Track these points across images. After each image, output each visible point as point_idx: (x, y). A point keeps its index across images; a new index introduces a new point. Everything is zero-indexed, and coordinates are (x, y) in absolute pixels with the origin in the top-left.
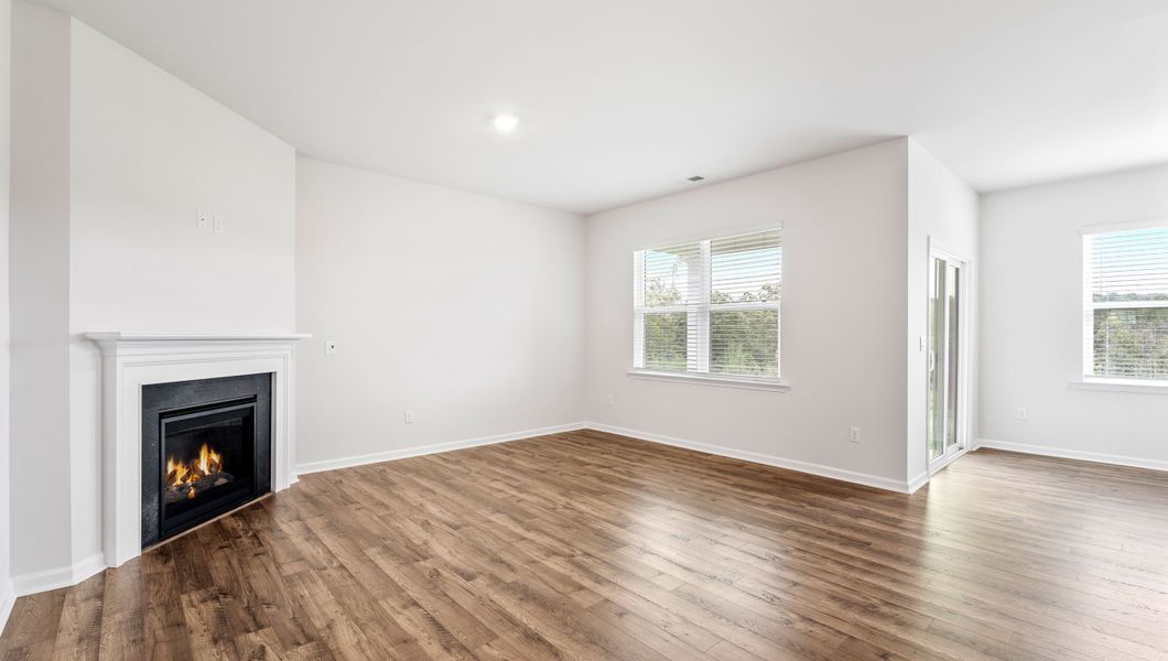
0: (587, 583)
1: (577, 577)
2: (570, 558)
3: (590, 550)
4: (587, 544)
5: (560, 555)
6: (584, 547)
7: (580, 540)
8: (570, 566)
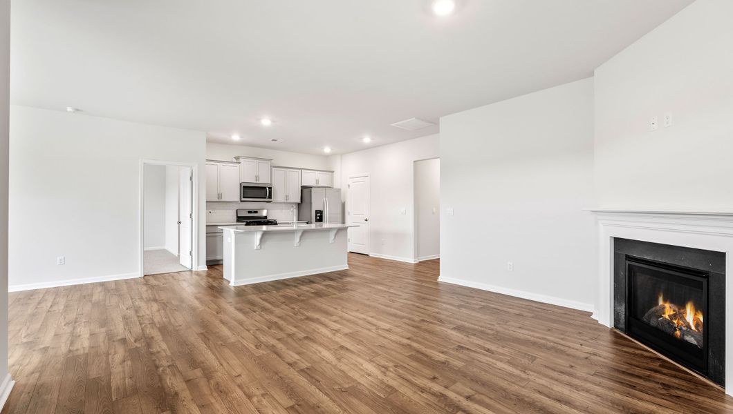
0: (369, 319)
1: (374, 321)
2: (378, 328)
3: (367, 332)
4: (369, 336)
5: (383, 329)
6: (371, 334)
7: (373, 338)
8: (377, 324)
